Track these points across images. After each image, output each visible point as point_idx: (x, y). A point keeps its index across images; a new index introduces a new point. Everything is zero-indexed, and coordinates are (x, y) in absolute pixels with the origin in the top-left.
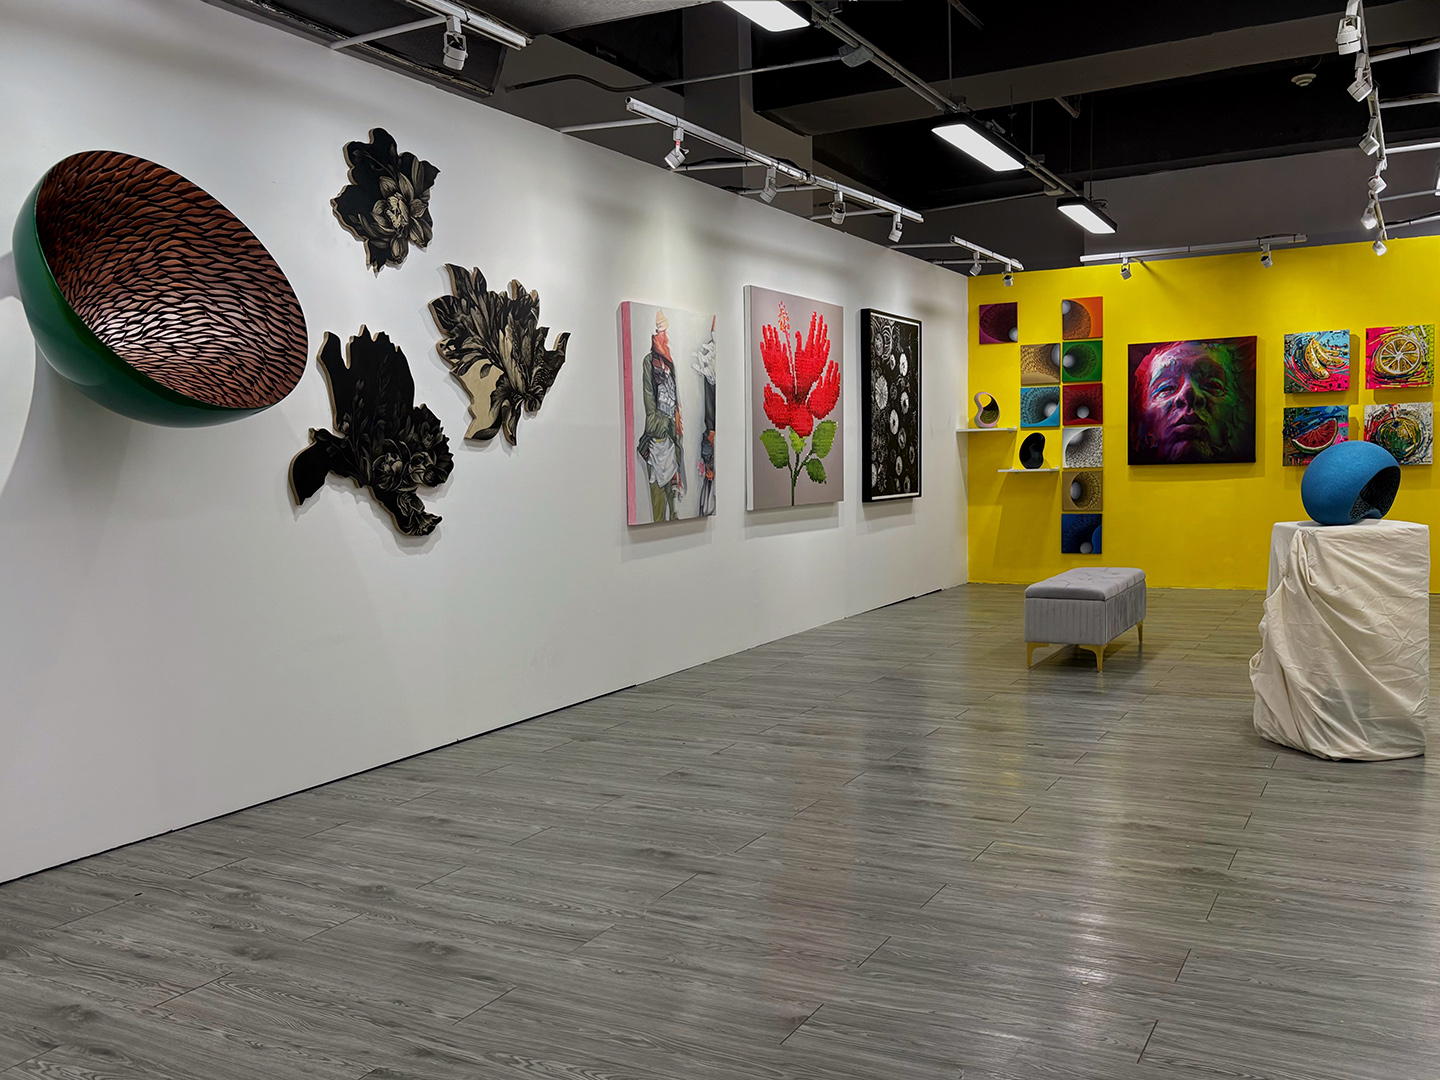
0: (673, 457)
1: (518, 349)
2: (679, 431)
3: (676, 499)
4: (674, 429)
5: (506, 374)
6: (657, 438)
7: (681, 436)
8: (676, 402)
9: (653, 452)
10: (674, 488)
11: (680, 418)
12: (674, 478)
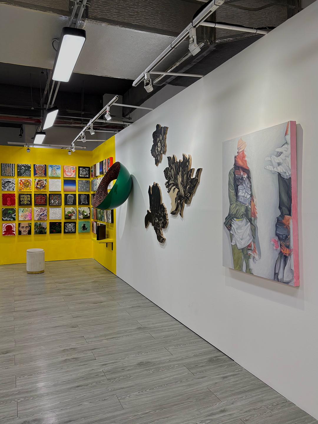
0: (248, 231)
1: (183, 181)
2: (254, 214)
3: (251, 260)
4: (249, 213)
5: (179, 191)
6: (237, 218)
7: (255, 218)
8: (251, 195)
9: (234, 226)
10: (250, 252)
11: (254, 205)
12: (250, 246)
